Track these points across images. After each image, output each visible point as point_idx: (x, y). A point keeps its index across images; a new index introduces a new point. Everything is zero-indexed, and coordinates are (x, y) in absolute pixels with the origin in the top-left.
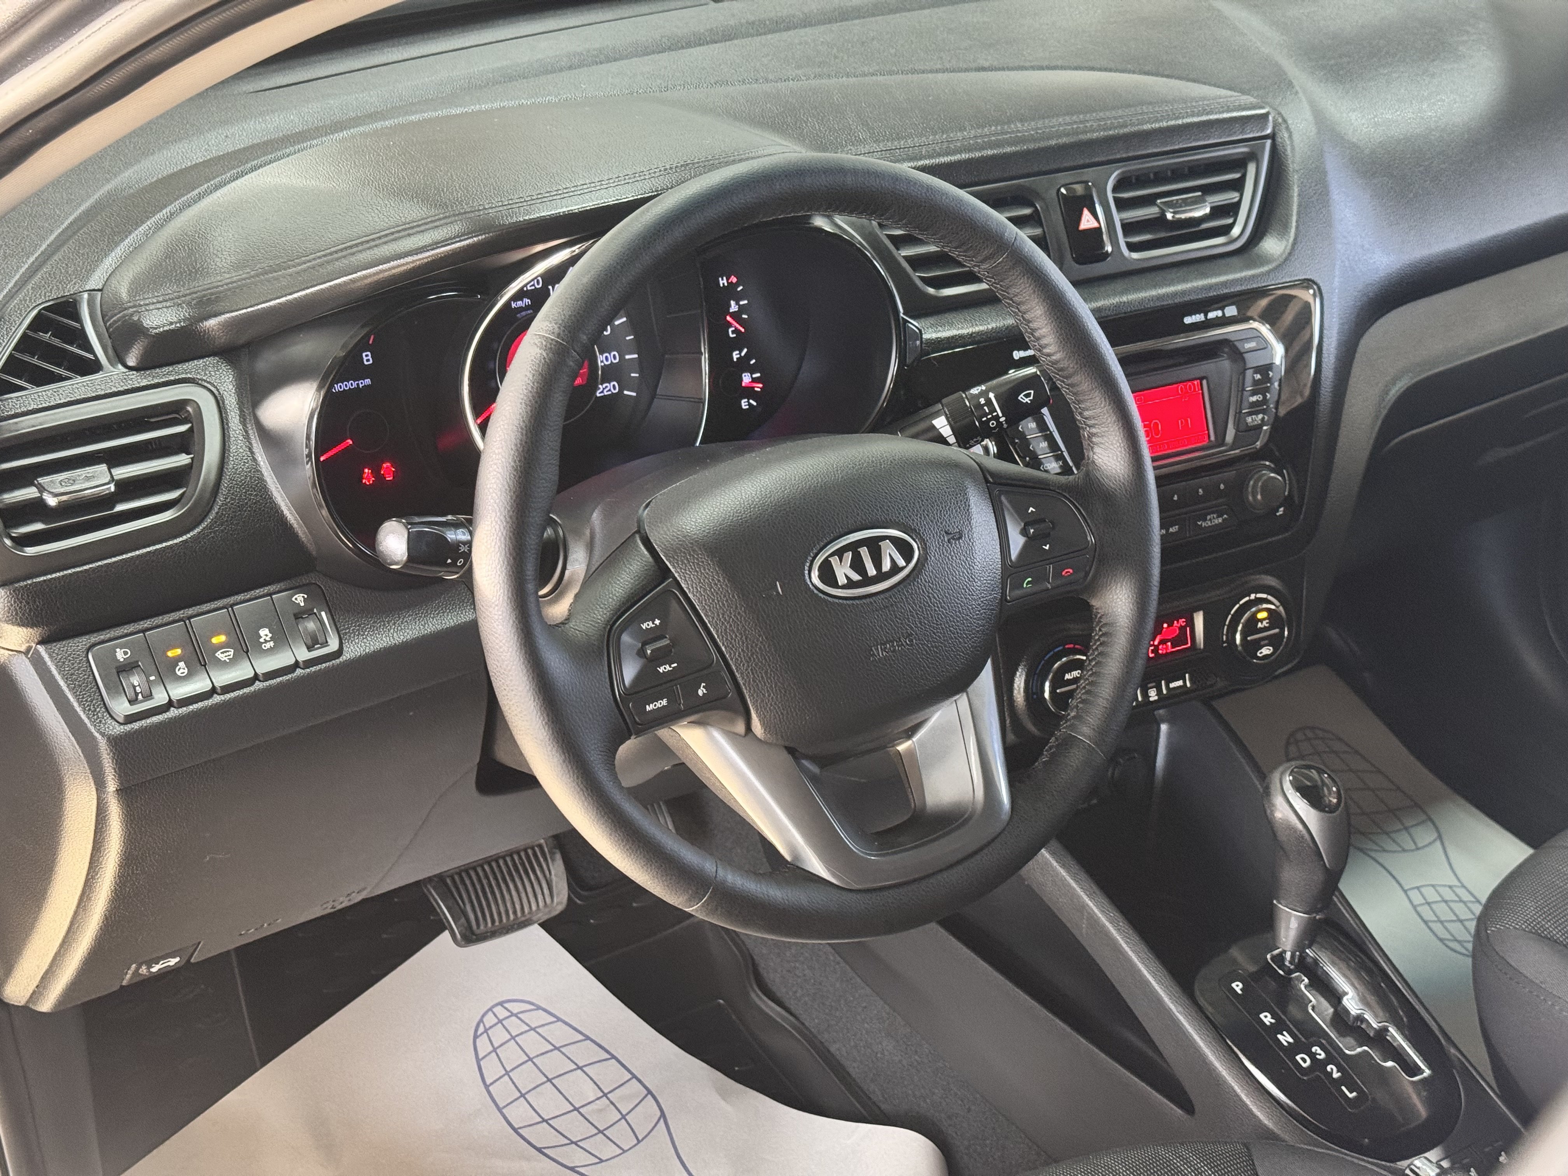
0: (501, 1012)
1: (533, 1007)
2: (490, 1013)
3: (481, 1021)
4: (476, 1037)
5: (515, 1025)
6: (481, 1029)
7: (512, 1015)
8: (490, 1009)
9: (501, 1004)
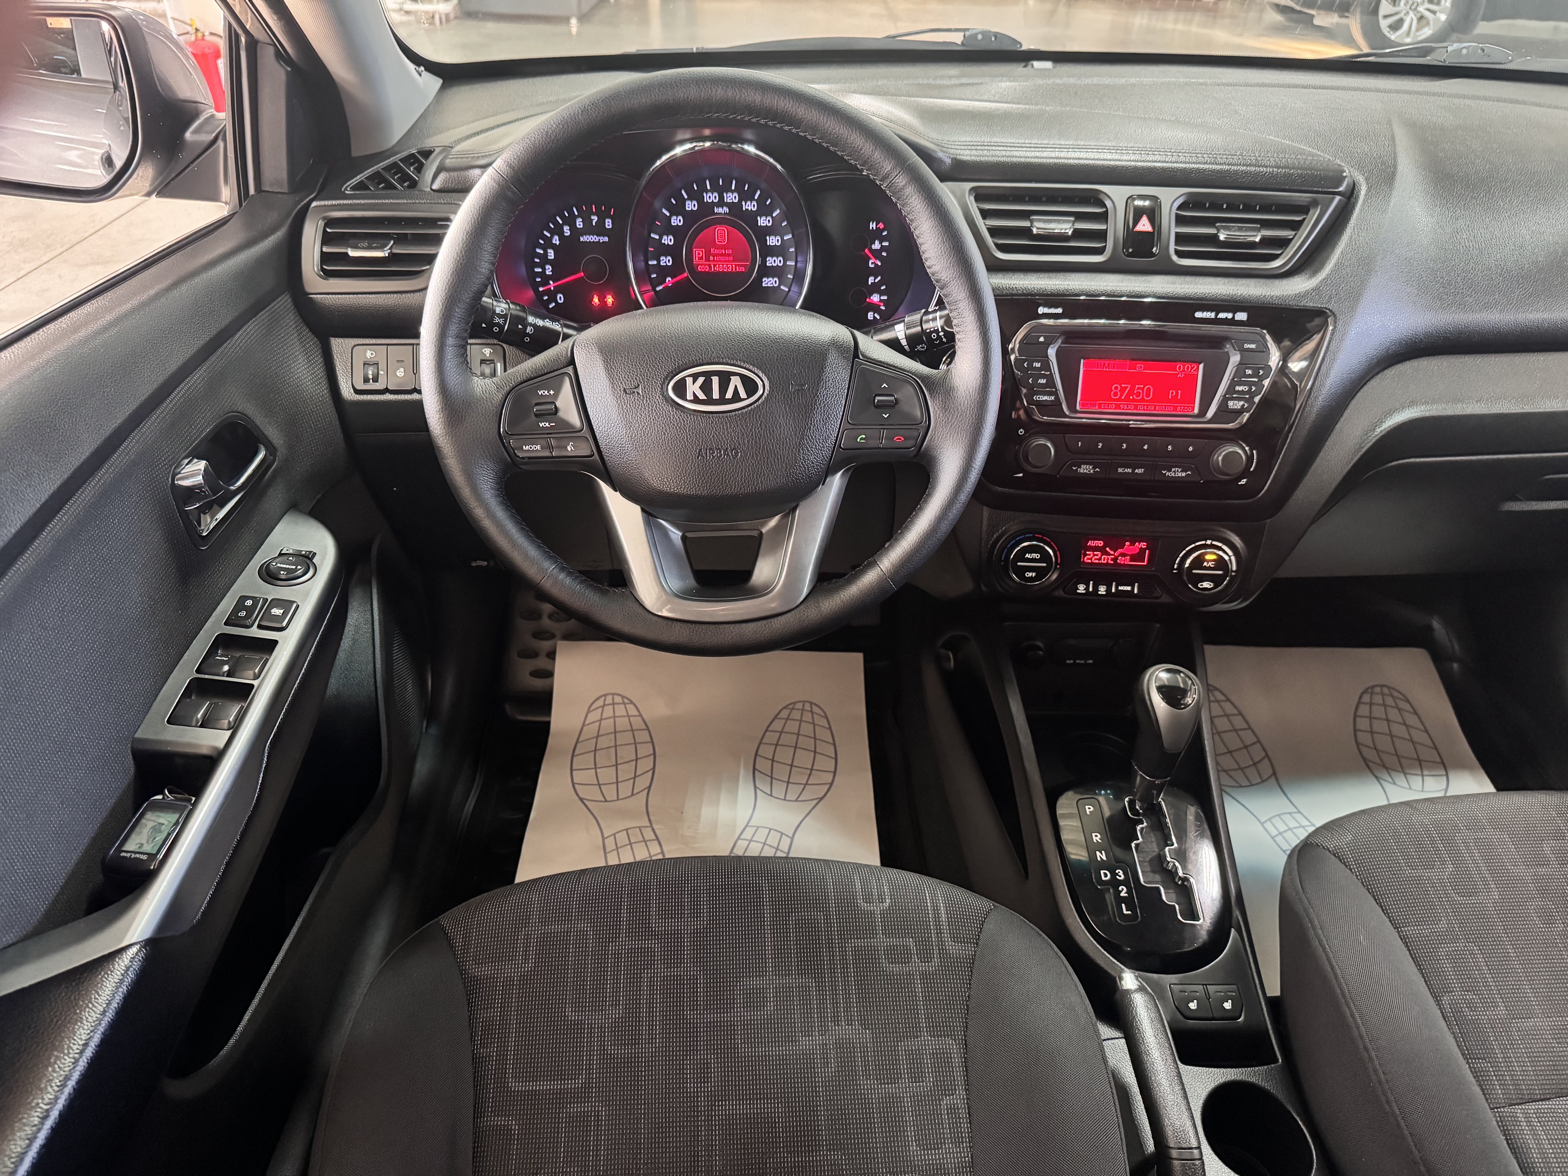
0: (807, 707)
1: (823, 714)
2: (801, 704)
3: (794, 703)
4: (785, 708)
5: (807, 717)
6: (791, 707)
7: (812, 712)
8: (804, 702)
9: (811, 703)
